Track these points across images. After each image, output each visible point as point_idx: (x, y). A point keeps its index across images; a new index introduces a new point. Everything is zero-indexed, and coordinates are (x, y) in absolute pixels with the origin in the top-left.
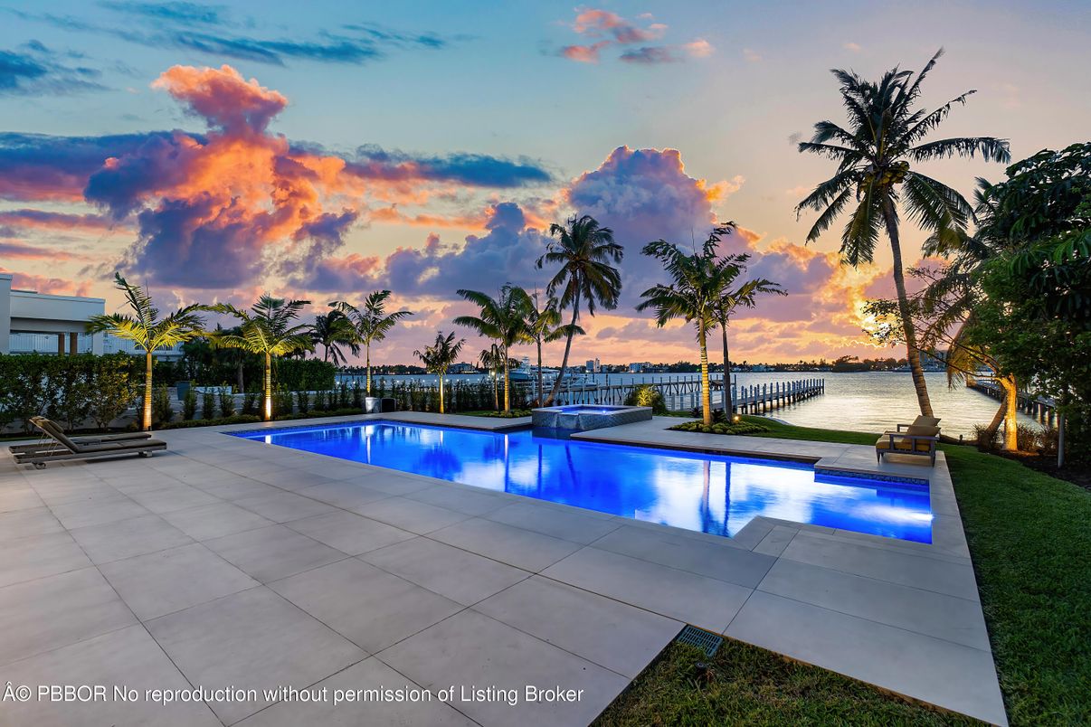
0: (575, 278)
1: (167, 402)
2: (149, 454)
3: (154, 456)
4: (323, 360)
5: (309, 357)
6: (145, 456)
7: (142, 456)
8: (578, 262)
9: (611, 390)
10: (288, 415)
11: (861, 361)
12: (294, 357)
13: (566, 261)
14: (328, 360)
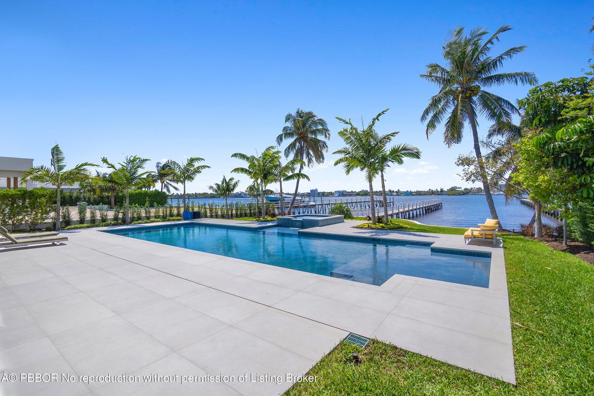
0: (301, 146)
1: (69, 214)
2: (58, 244)
3: (61, 244)
4: (160, 190)
5: (152, 189)
6: (55, 245)
7: (54, 245)
8: (302, 137)
9: (324, 206)
10: (139, 221)
11: (463, 189)
12: (144, 189)
13: (295, 137)
14: (163, 191)
